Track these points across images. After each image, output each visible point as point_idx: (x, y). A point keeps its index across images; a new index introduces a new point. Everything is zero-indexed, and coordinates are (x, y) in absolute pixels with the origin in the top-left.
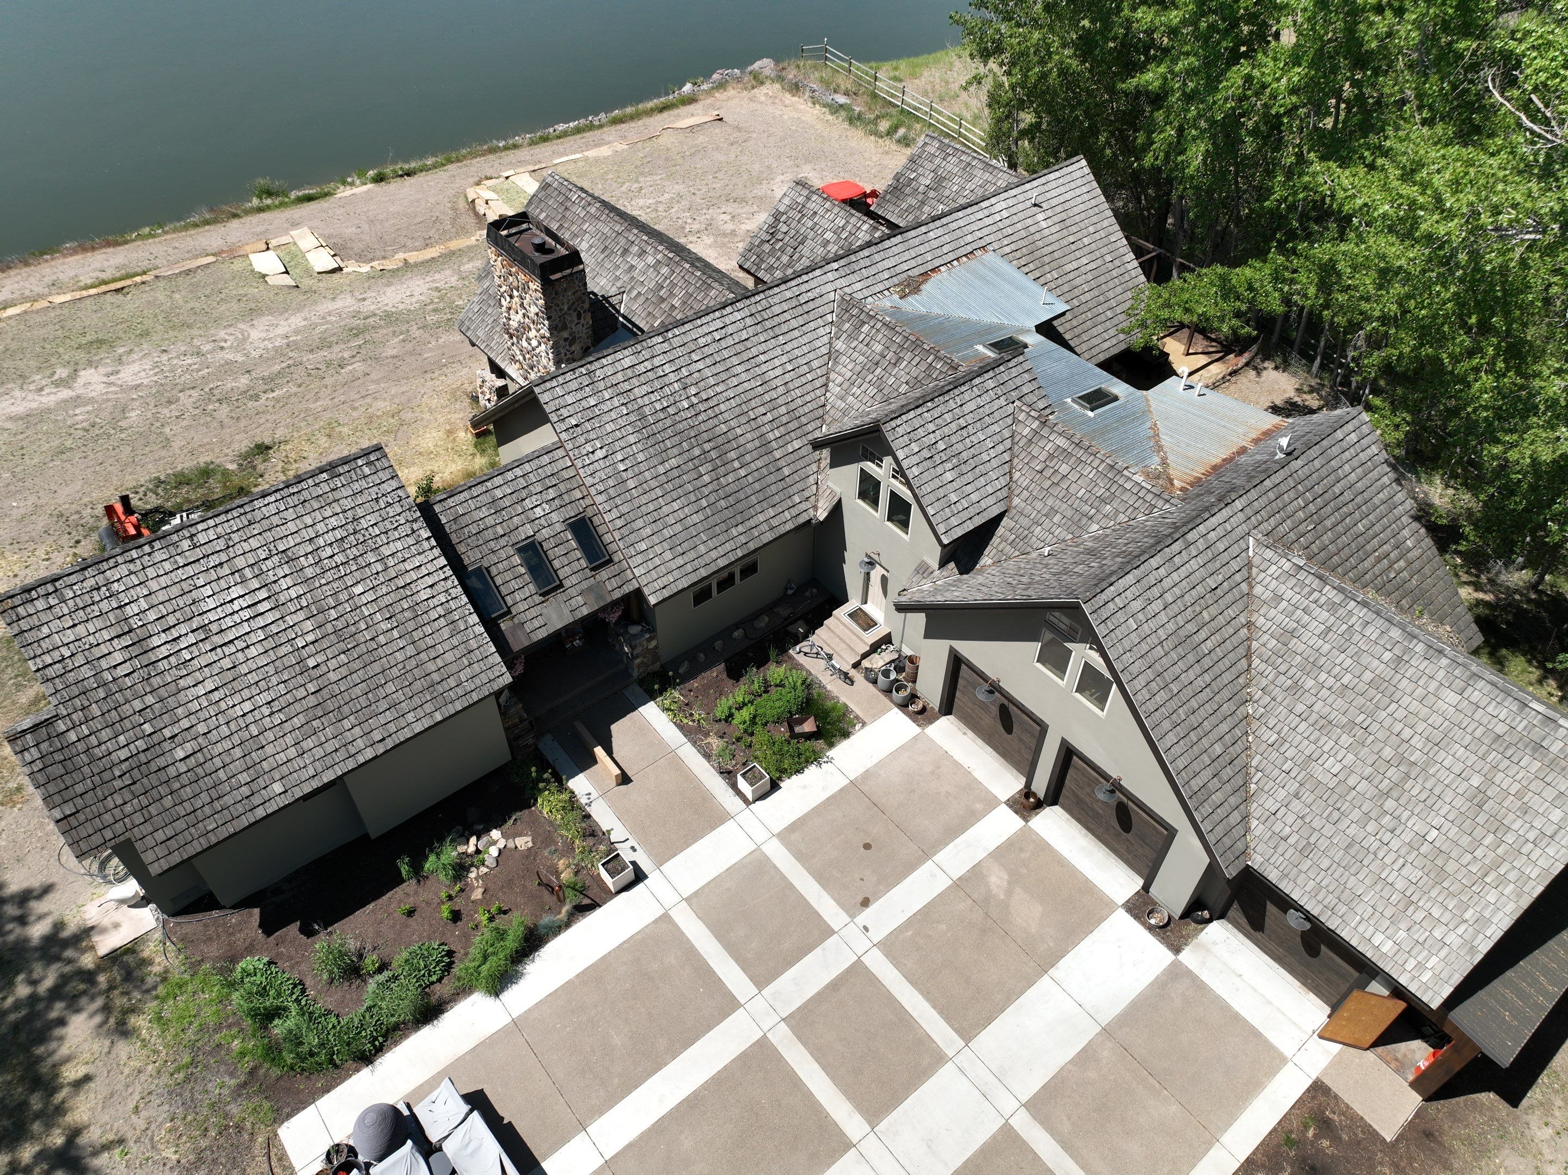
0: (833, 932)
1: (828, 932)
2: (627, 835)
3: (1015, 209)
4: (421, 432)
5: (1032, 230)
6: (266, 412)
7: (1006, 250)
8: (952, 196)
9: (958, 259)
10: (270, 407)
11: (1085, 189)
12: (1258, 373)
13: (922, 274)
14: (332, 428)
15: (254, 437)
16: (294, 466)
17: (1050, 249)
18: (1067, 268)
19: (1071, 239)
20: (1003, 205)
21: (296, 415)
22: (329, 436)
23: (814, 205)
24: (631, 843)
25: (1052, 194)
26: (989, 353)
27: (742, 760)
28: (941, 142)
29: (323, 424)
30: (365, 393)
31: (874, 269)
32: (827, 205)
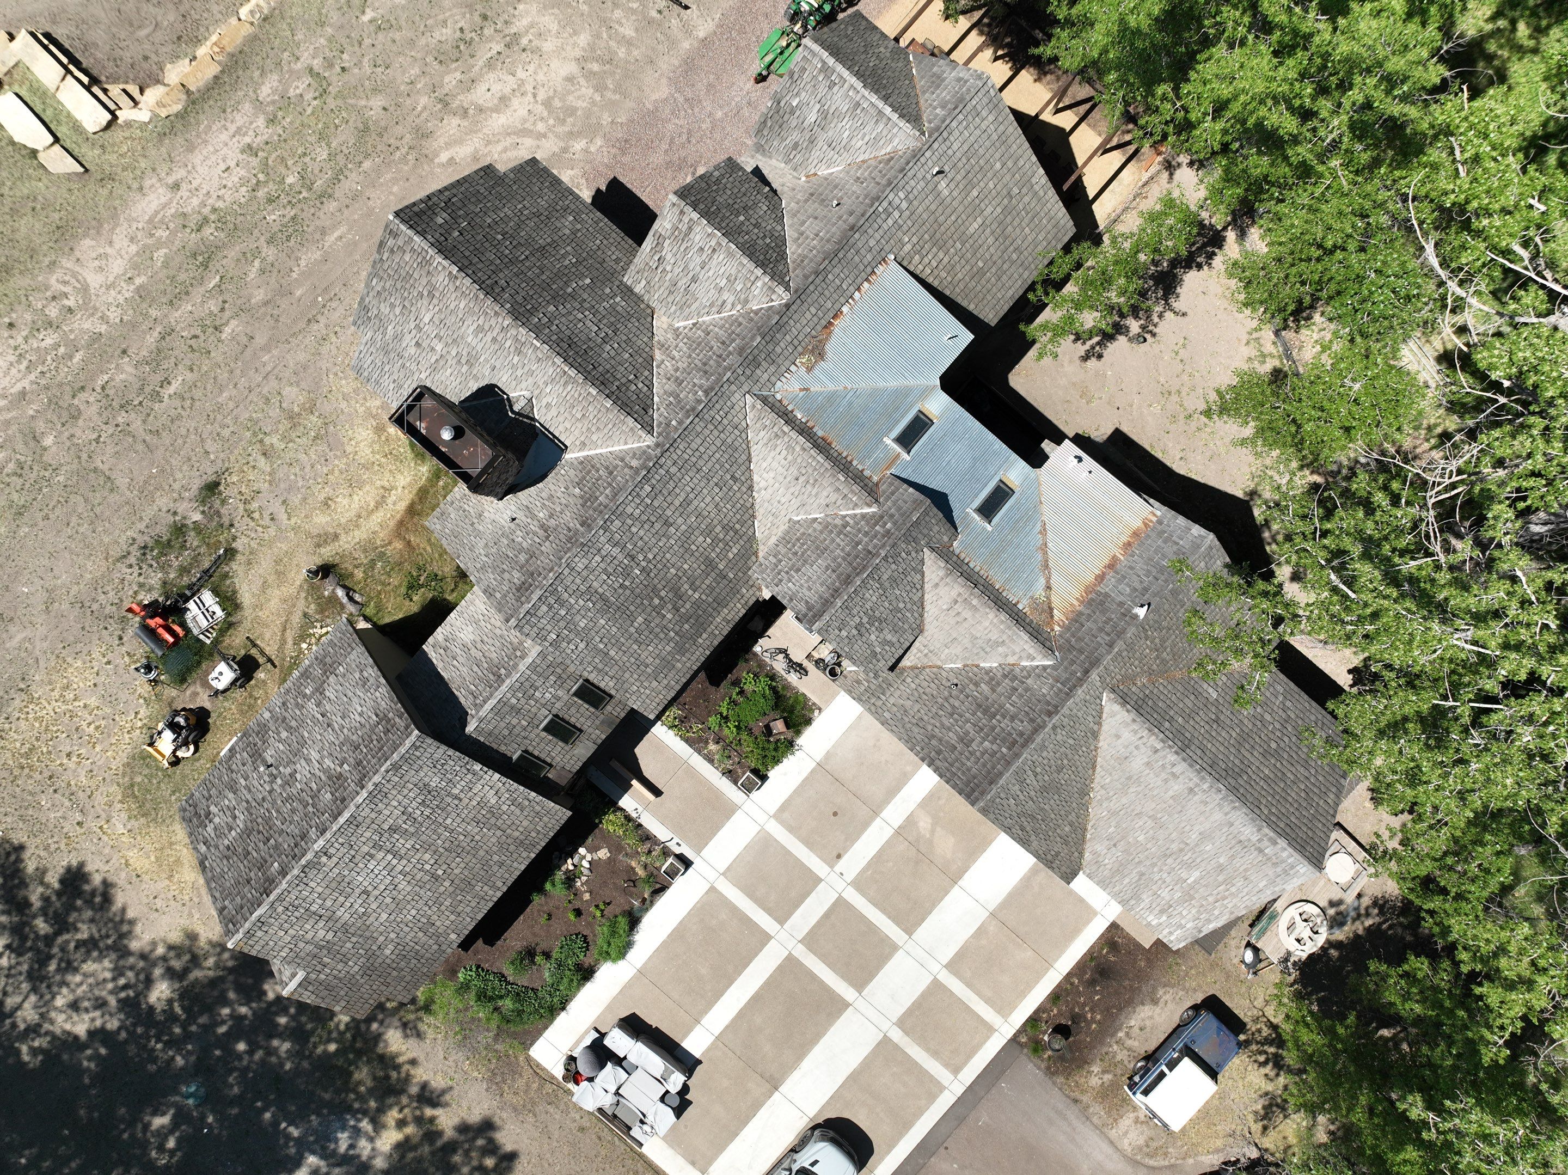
0: (821, 880)
1: (819, 880)
2: (672, 835)
3: (915, 192)
4: (350, 432)
5: (933, 207)
6: (179, 417)
7: (908, 247)
8: (843, 143)
9: (858, 289)
10: (179, 410)
11: (991, 118)
12: (1171, 175)
13: (826, 327)
14: (261, 441)
15: (189, 460)
16: (255, 505)
17: (953, 218)
18: (971, 230)
19: (975, 193)
20: (902, 195)
21: (212, 417)
22: (264, 454)
23: (698, 237)
24: (676, 840)
25: (955, 147)
26: (898, 449)
27: (737, 759)
28: (824, 63)
29: (248, 434)
30: (264, 371)
31: (778, 350)
32: (713, 243)
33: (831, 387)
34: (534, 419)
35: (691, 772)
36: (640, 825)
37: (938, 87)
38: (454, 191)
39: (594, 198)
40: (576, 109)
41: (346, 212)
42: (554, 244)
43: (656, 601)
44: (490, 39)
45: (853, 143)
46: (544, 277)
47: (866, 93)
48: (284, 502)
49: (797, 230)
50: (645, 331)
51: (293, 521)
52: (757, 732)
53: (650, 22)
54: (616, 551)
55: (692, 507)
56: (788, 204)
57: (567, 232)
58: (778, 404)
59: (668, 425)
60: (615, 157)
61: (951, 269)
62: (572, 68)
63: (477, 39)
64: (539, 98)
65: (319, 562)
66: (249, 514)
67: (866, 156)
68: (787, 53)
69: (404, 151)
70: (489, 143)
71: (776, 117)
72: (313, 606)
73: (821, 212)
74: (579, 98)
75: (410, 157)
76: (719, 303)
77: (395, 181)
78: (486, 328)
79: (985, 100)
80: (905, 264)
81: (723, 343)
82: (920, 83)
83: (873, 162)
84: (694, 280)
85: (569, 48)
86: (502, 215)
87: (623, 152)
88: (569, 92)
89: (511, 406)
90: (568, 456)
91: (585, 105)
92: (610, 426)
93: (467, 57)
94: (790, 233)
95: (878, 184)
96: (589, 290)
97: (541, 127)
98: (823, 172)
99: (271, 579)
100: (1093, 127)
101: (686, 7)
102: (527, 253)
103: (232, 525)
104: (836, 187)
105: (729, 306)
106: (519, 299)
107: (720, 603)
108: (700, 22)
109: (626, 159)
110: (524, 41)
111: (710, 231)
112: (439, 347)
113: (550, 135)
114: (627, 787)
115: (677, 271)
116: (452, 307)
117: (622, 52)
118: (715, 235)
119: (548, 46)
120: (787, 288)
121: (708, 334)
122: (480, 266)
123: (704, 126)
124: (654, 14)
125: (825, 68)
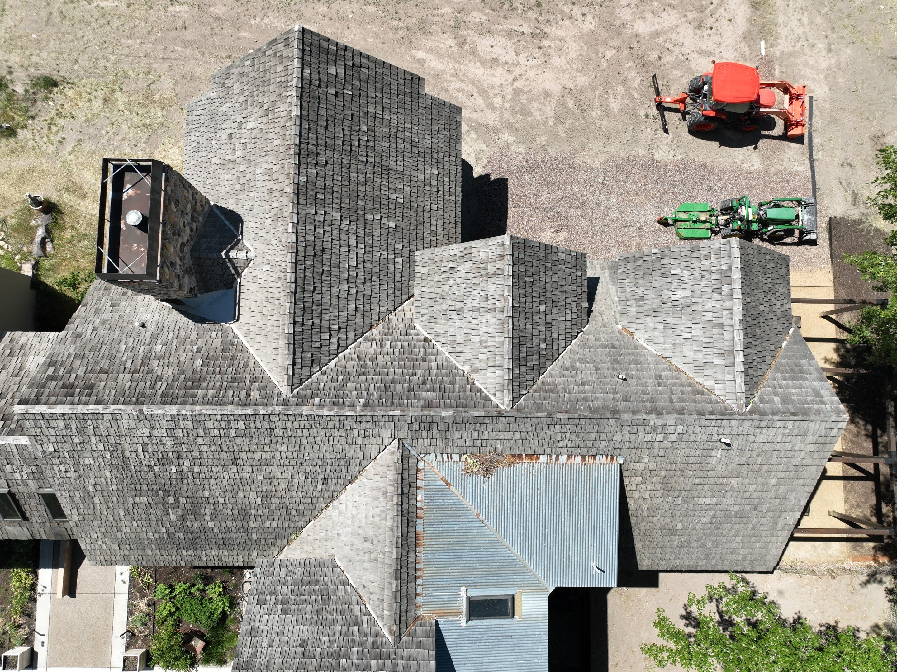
2: (46, 633)
3: (692, 438)
4: (170, 145)
5: (692, 460)
6: (88, 23)
7: (640, 466)
8: (677, 339)
9: (569, 456)
10: (93, 20)
11: (810, 447)
12: (868, 582)
13: (514, 456)
14: (113, 91)
15: (62, 53)
16: (61, 122)
17: (698, 481)
18: (701, 501)
19: (734, 481)
20: (680, 429)
21: (106, 45)
22: (105, 100)
23: (493, 287)
24: (45, 639)
25: (759, 439)
26: (464, 607)
27: (147, 632)
28: (730, 269)
29: (112, 78)
30: (168, 54)
31: (458, 435)
32: (499, 304)
33: (468, 502)
34: (239, 275)
35: (110, 604)
36: (35, 600)
37: (793, 379)
38: (372, 65)
39: (481, 177)
40: (531, 115)
41: (327, 20)
42: (400, 176)
43: (171, 500)
44: (527, 20)
45: (685, 347)
46: (362, 188)
47: (738, 326)
48: (80, 140)
49: (573, 361)
50: (391, 303)
51: (71, 157)
52: (183, 628)
53: (634, 115)
54: (168, 441)
55: (268, 469)
56: (589, 332)
57: (421, 177)
58: (413, 471)
59: (312, 396)
60: (521, 168)
61: (655, 510)
62: (557, 89)
63: (520, 11)
64: (516, 84)
65: (54, 198)
66: (51, 124)
67: (684, 368)
68: (697, 225)
69: (401, 25)
70: (456, 75)
71: (649, 265)
72: (14, 221)
73: (605, 368)
74: (540, 110)
75: (400, 32)
76: (458, 348)
77: (375, 35)
78: (274, 177)
79: (823, 432)
80: (625, 474)
81: (425, 382)
82: (780, 359)
83: (684, 377)
84: (459, 311)
85: (568, 76)
86: (387, 117)
87: (530, 170)
88: (538, 101)
89: (232, 248)
90: (233, 326)
91: (539, 118)
92: (274, 346)
93: (502, 15)
94: (565, 357)
95: (672, 402)
96: (384, 232)
97: (497, 101)
98: (640, 339)
99: (14, 176)
100: (847, 491)
101: (666, 131)
102: (371, 160)
103: (33, 118)
104: (637, 363)
105: (461, 359)
106: (320, 183)
107: (225, 544)
108: (665, 148)
109: (526, 177)
110: (546, 43)
111: (506, 293)
112: (239, 153)
113: (498, 112)
114: (55, 566)
115: (454, 290)
116: (270, 136)
117: (596, 113)
118: (506, 301)
119: (556, 61)
120: (514, 401)
121: (425, 360)
122: (321, 131)
123: (596, 211)
124: (642, 113)
125: (725, 274)
